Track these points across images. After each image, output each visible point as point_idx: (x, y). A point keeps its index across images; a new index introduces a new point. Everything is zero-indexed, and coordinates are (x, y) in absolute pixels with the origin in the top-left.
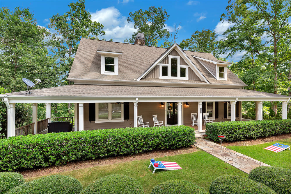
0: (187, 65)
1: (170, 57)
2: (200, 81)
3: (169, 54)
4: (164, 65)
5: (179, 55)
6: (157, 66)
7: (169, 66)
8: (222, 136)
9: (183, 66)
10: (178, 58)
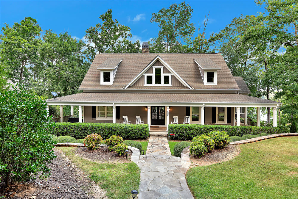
0: (170, 73)
1: (154, 67)
2: (184, 87)
3: (153, 65)
4: (149, 74)
5: (162, 65)
6: (142, 76)
7: (153, 75)
8: (173, 135)
9: (167, 74)
10: (162, 68)
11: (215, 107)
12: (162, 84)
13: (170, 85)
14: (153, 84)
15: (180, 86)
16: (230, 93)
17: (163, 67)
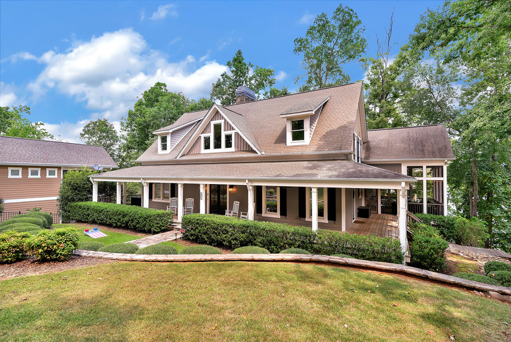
0: (233, 129)
1: (213, 123)
2: (252, 151)
4: (206, 135)
6: (199, 139)
7: (211, 135)
9: (228, 133)
10: (222, 122)
11: (305, 188)
12: (223, 149)
13: (233, 149)
14: (212, 149)
15: (246, 151)
16: (334, 160)
17: (223, 120)
